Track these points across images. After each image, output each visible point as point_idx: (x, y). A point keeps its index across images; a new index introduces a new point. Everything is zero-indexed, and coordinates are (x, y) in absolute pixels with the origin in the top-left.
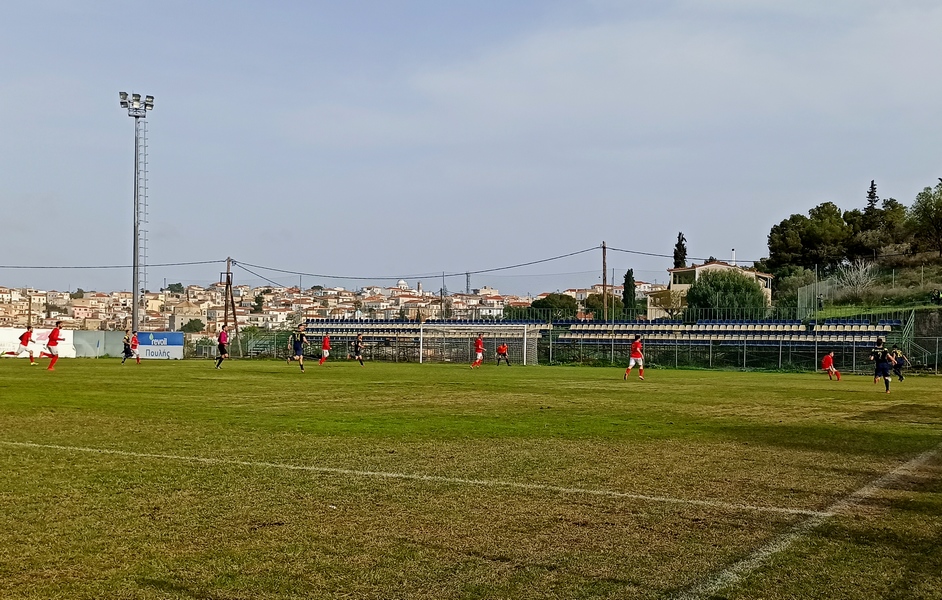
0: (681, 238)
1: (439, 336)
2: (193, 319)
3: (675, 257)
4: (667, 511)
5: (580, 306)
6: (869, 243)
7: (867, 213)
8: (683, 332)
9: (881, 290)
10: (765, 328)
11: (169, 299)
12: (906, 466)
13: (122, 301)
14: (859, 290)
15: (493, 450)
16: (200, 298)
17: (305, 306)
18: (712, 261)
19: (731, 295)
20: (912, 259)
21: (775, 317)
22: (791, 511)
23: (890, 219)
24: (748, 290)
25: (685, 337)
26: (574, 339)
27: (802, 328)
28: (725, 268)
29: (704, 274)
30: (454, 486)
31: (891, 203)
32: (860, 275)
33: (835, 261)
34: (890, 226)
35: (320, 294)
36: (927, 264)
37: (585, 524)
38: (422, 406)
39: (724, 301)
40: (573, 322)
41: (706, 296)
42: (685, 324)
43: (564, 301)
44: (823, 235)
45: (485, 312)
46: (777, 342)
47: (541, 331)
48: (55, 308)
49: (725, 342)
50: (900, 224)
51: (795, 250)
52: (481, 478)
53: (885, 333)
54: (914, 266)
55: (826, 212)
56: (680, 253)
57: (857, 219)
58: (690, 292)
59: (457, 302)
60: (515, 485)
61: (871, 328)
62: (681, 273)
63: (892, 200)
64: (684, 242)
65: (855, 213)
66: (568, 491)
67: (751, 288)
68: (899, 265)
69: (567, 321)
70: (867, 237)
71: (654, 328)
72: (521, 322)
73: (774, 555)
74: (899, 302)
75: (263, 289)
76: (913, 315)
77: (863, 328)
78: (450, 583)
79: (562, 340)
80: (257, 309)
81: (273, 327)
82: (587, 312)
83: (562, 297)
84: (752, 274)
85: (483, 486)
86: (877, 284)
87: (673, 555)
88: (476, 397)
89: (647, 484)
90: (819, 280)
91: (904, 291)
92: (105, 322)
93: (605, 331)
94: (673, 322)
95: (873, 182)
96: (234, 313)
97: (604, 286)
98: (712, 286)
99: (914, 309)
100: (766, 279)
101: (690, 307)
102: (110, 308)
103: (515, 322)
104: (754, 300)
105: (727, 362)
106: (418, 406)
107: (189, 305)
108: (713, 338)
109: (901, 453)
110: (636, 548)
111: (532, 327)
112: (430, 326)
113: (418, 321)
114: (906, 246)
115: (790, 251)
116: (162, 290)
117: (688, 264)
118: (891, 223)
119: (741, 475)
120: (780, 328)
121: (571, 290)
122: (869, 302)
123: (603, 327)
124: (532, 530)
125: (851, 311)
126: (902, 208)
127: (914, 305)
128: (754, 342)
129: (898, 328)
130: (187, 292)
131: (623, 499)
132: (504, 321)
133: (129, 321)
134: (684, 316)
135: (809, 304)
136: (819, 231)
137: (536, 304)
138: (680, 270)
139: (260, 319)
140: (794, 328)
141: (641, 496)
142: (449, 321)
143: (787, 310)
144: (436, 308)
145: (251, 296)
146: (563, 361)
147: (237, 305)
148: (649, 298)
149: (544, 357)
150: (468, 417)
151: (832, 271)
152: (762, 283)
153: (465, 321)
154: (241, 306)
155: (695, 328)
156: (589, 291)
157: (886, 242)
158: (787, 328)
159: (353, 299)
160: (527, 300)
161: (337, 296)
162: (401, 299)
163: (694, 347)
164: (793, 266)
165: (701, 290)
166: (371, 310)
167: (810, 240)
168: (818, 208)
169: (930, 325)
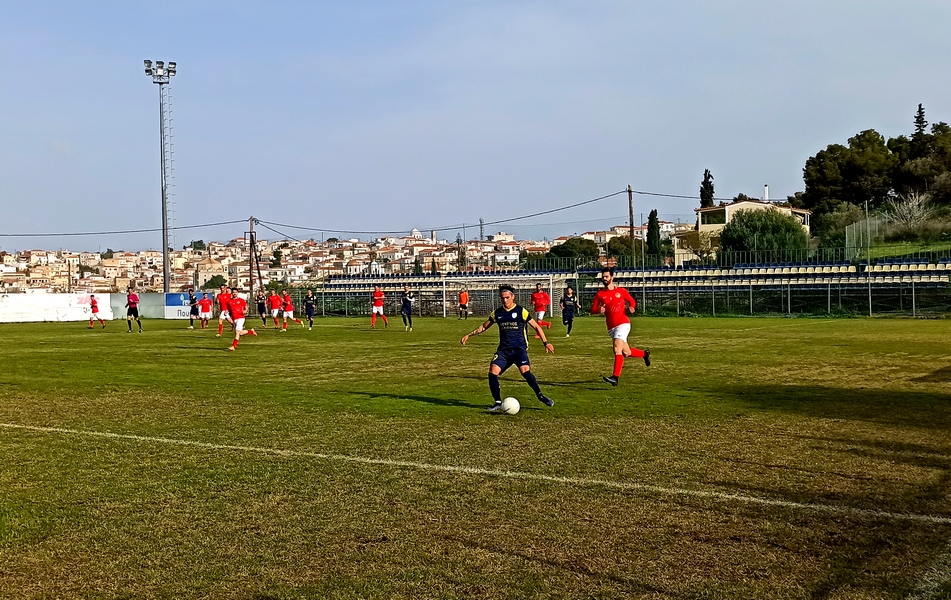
0: (707, 175)
2: (215, 275)
3: (702, 196)
5: (601, 250)
6: (919, 172)
7: (915, 140)
8: (720, 278)
9: (939, 225)
10: (810, 270)
11: (192, 256)
13: (148, 260)
14: (913, 225)
16: (221, 254)
18: (741, 198)
19: (769, 236)
21: (820, 257)
23: (941, 145)
24: (788, 230)
25: (722, 283)
27: (852, 269)
28: (761, 207)
29: (736, 215)
31: (940, 128)
32: (913, 207)
33: (880, 192)
34: (942, 152)
35: (336, 246)
39: (762, 242)
41: (741, 239)
42: (721, 269)
43: (585, 246)
44: (865, 165)
45: (500, 258)
46: (825, 285)
48: (87, 269)
49: (766, 286)
51: (834, 182)
55: (867, 141)
56: (707, 191)
57: (904, 146)
58: (723, 233)
59: (471, 250)
61: (931, 267)
62: (713, 215)
63: (942, 124)
64: (710, 179)
65: (901, 140)
67: (790, 227)
69: (593, 269)
70: (916, 165)
71: (681, 274)
72: (545, 272)
75: (280, 243)
77: (922, 267)
79: (589, 289)
80: (276, 264)
81: (292, 281)
82: (609, 257)
83: (582, 241)
84: (787, 212)
86: (933, 217)
93: (635, 279)
94: (708, 268)
95: (920, 105)
98: (747, 227)
100: (803, 215)
101: (725, 250)
102: (137, 266)
103: (539, 272)
104: (795, 240)
105: (770, 309)
107: (211, 262)
108: (753, 283)
111: (557, 277)
112: (452, 279)
115: (827, 184)
117: (716, 203)
118: (942, 149)
120: (826, 270)
121: (590, 233)
122: (926, 238)
123: (633, 275)
125: (906, 248)
128: (799, 286)
130: (208, 249)
133: (156, 279)
134: (718, 259)
135: (858, 242)
136: (860, 161)
137: (554, 250)
138: (708, 209)
139: (279, 273)
140: (843, 269)
143: (832, 248)
144: (454, 256)
145: (269, 251)
148: (676, 239)
151: (878, 203)
152: (799, 219)
155: (731, 273)
156: (609, 233)
157: (939, 170)
158: (835, 270)
159: (368, 250)
160: (543, 246)
161: (353, 247)
162: (415, 248)
163: (731, 293)
164: (833, 201)
165: (736, 231)
166: (386, 260)
167: (852, 172)
168: (858, 137)
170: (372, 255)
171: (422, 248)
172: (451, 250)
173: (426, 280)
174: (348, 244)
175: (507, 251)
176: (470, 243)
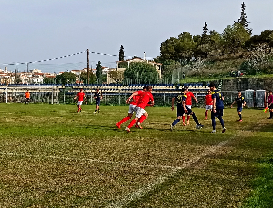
0: (122, 48)
1: (15, 91)
3: (119, 56)
4: (112, 167)
5: (77, 78)
6: (203, 50)
7: (203, 37)
8: (123, 89)
9: (208, 71)
10: (158, 87)
12: (215, 147)
14: (199, 71)
15: (38, 142)
18: (135, 58)
19: (143, 73)
20: (222, 57)
21: (162, 83)
22: (165, 167)
23: (213, 39)
24: (151, 71)
25: (123, 92)
26: (74, 93)
27: (174, 87)
28: (141, 61)
29: (132, 63)
30: (20, 157)
31: (213, 32)
32: (200, 64)
33: (188, 58)
34: (213, 42)
36: (228, 59)
37: (77, 173)
38: (7, 122)
39: (140, 75)
40: (74, 85)
41: (132, 74)
42: (123, 86)
43: (71, 76)
44: (184, 46)
45: (35, 80)
46: (163, 94)
47: (60, 89)
50: (217, 42)
51: (172, 53)
52: (32, 154)
54: (222, 60)
55: (185, 36)
56: (121, 54)
57: (199, 39)
58: (126, 71)
59: (23, 76)
60: (47, 157)
61: (204, 87)
63: (214, 31)
64: (123, 49)
65: (198, 37)
66: (70, 159)
67: (152, 70)
68: (216, 60)
69: (72, 85)
70: (203, 47)
71: (110, 87)
72: (51, 85)
73: (157, 185)
74: (216, 76)
76: (222, 82)
77: (200, 87)
78: (18, 199)
79: (70, 93)
82: (80, 81)
83: (69, 74)
84: (153, 64)
85: (33, 157)
86: (207, 68)
87: (114, 186)
88: (31, 118)
89: (104, 156)
90: (182, 66)
91: (219, 71)
93: (88, 89)
94: (118, 85)
95: (206, 23)
97: (88, 69)
98: (135, 69)
99: (222, 79)
100: (159, 66)
101: (125, 78)
103: (48, 85)
104: (153, 75)
106: (5, 122)
109: (214, 142)
110: (98, 183)
111: (56, 87)
112: (11, 87)
113: (5, 84)
114: (219, 51)
115: (169, 53)
117: (125, 59)
118: (213, 41)
119: (144, 152)
120: (164, 88)
121: (74, 71)
122: (203, 76)
123: (87, 87)
124: (54, 176)
125: (195, 80)
126: (218, 34)
127: (222, 77)
131: (94, 162)
132: (43, 85)
134: (123, 82)
135: (177, 77)
136: (182, 45)
137: (58, 77)
138: (121, 62)
140: (171, 88)
141: (102, 161)
142: (19, 85)
143: (168, 79)
144: (13, 79)
146: (70, 102)
148: (108, 74)
149: (61, 101)
150: (27, 128)
151: (188, 62)
152: (157, 67)
153: (26, 84)
155: (127, 87)
156: (82, 71)
157: (211, 49)
158: (167, 88)
160: (53, 75)
164: (171, 60)
165: (130, 71)
167: (178, 49)
168: (182, 34)
169: (229, 86)
171: (1, 74)
173: (2, 87)
175: (38, 77)
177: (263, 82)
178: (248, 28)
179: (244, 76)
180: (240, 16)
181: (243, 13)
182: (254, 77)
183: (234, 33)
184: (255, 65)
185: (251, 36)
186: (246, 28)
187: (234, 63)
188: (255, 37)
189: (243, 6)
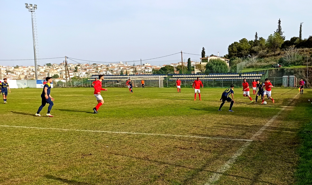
0: (203, 49)
1: (134, 80)
2: (55, 74)
5: (175, 69)
6: (255, 50)
7: (255, 41)
8: (205, 77)
9: (259, 64)
10: (228, 76)
11: (47, 68)
13: (31, 69)
14: (253, 64)
16: (57, 67)
17: (91, 70)
18: (212, 56)
19: (218, 66)
20: (267, 55)
21: (231, 72)
24: (223, 65)
25: (206, 79)
26: (174, 80)
27: (238, 75)
28: (216, 58)
29: (211, 60)
31: (261, 39)
32: (254, 60)
33: (246, 55)
34: (261, 45)
35: (96, 66)
36: (271, 56)
39: (216, 68)
40: (173, 75)
41: (211, 67)
42: (206, 75)
43: (170, 68)
44: (243, 48)
45: (146, 70)
46: (231, 79)
47: (164, 77)
48: (9, 71)
49: (217, 80)
50: (264, 45)
51: (235, 52)
53: (260, 76)
54: (268, 57)
55: (244, 41)
56: (203, 53)
57: (252, 43)
58: (207, 65)
59: (138, 68)
61: (257, 75)
62: (204, 59)
63: (262, 38)
64: (204, 50)
65: (252, 41)
68: (264, 57)
70: (255, 48)
72: (158, 75)
74: (264, 67)
75: (77, 65)
76: (268, 71)
77: (255, 75)
79: (171, 80)
80: (76, 71)
81: (81, 76)
82: (177, 71)
83: (169, 66)
84: (223, 60)
86: (258, 62)
90: (243, 61)
91: (265, 64)
92: (27, 76)
93: (183, 77)
94: (202, 74)
95: (256, 33)
96: (68, 72)
97: (182, 63)
98: (213, 63)
100: (228, 61)
101: (207, 70)
102: (28, 71)
103: (156, 75)
104: (225, 67)
105: (218, 86)
107: (53, 70)
108: (214, 79)
111: (161, 76)
112: (131, 77)
113: (127, 75)
114: (266, 51)
115: (234, 53)
116: (44, 65)
117: (206, 56)
118: (261, 44)
120: (232, 75)
121: (172, 64)
122: (256, 68)
125: (251, 70)
126: (264, 40)
127: (268, 68)
128: (225, 80)
129: (264, 75)
130: (53, 66)
132: (153, 75)
133: (34, 75)
134: (205, 72)
135: (240, 68)
136: (242, 46)
137: (162, 68)
138: (203, 58)
139: (77, 74)
140: (236, 75)
142: (136, 75)
143: (234, 70)
144: (132, 70)
145: (73, 67)
146: (171, 86)
147: (69, 70)
148: (195, 66)
149: (165, 85)
151: (246, 58)
152: (227, 61)
154: (70, 70)
155: (208, 76)
156: (177, 64)
157: (260, 50)
158: (234, 75)
159: (106, 67)
160: (159, 67)
161: (101, 67)
162: (121, 67)
163: (208, 81)
164: (235, 57)
165: (210, 64)
166: (112, 71)
167: (240, 49)
168: (242, 40)
169: (273, 74)
170: (107, 69)
171: (123, 67)
172: (131, 68)
173: (125, 77)
174: (99, 65)
175: (149, 69)
176: (138, 66)
177: (293, 71)
178: (283, 36)
179: (282, 67)
180: (278, 28)
181: (279, 26)
182: (287, 68)
183: (274, 39)
184: (288, 60)
185: (285, 41)
186: (281, 35)
187: (275, 59)
188: (287, 41)
189: (280, 21)
